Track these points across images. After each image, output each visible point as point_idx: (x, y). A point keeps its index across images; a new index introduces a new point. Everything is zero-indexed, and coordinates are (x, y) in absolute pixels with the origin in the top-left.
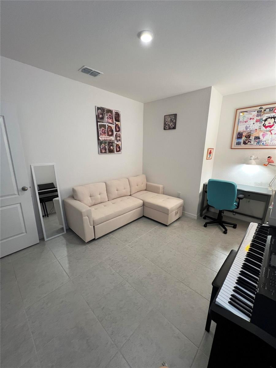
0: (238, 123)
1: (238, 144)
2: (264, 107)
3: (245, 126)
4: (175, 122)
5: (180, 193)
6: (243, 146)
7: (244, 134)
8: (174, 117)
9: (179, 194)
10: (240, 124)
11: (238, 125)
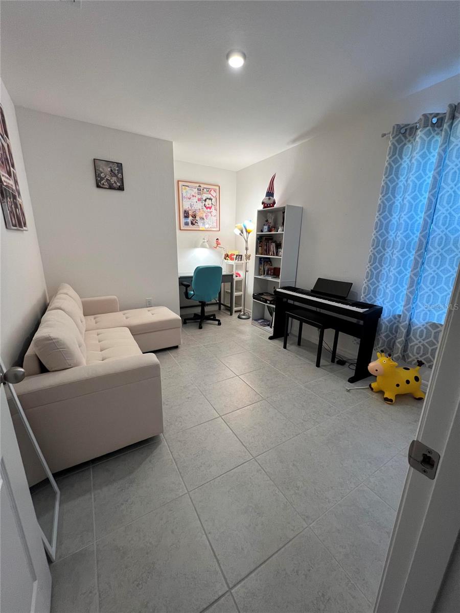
0: (182, 199)
1: (187, 224)
2: (203, 186)
3: (189, 203)
4: (121, 177)
5: (151, 300)
6: (191, 227)
7: (190, 213)
8: (117, 169)
9: (149, 302)
10: (184, 200)
11: (183, 201)
